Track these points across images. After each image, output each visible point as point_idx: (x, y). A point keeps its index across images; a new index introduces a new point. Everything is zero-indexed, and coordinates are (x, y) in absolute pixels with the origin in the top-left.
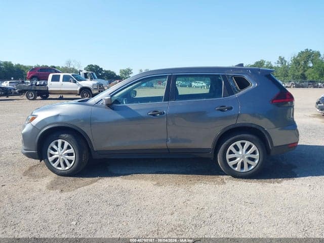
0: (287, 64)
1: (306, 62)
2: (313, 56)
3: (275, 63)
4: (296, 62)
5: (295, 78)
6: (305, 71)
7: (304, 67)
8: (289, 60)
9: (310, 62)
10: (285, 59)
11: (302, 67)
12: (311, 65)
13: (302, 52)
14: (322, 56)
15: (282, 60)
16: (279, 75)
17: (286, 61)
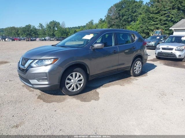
0: (44, 28)
1: (54, 28)
2: (57, 24)
3: (38, 27)
4: (49, 27)
5: (49, 35)
6: (54, 32)
7: (53, 30)
8: (45, 26)
9: (56, 27)
10: (43, 25)
11: (52, 30)
12: (56, 29)
13: (51, 22)
14: (61, 25)
15: (41, 25)
16: (41, 33)
17: (43, 26)
